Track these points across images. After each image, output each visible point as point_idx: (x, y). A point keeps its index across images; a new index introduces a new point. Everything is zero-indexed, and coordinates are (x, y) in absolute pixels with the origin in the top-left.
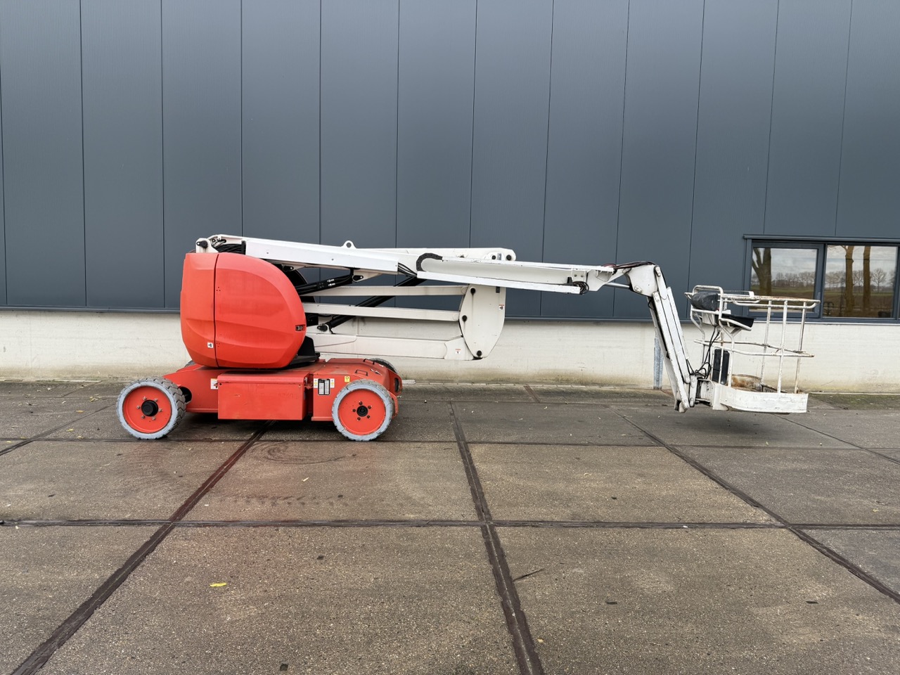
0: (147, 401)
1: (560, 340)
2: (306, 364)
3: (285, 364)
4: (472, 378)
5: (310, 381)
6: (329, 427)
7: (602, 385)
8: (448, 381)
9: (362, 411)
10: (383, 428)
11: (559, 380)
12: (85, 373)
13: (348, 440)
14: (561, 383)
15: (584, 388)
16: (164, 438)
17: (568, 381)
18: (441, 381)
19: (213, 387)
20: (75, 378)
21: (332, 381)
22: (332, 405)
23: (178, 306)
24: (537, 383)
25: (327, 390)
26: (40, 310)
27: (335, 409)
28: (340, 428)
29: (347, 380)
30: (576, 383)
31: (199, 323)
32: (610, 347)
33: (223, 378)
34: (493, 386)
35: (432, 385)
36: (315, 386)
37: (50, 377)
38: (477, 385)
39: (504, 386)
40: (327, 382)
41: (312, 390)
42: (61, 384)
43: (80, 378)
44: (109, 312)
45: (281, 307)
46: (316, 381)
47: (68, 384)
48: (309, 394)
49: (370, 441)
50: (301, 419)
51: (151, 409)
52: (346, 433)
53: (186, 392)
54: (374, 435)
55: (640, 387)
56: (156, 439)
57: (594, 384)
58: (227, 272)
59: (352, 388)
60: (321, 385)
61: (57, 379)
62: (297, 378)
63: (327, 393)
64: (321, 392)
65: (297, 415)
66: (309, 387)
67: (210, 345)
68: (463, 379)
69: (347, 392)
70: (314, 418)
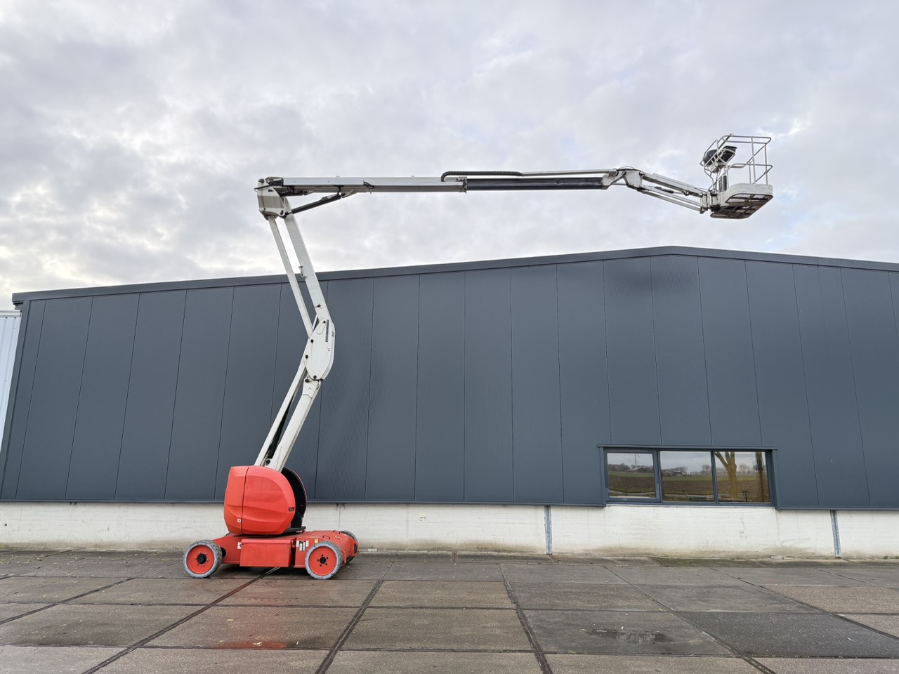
0: (200, 555)
1: (479, 518)
2: (295, 533)
3: (281, 532)
4: (418, 547)
5: (295, 543)
6: (303, 573)
7: (510, 552)
8: (401, 549)
9: (323, 560)
10: (334, 572)
11: (480, 548)
12: (157, 545)
13: (313, 578)
14: (481, 551)
15: (495, 553)
16: (208, 577)
17: (486, 549)
18: (396, 549)
19: (239, 548)
20: (151, 549)
21: (307, 542)
22: (305, 556)
23: (223, 498)
24: (464, 550)
25: (304, 548)
26: (134, 503)
27: (307, 559)
28: (309, 571)
29: (316, 541)
30: (491, 550)
31: (234, 507)
32: (514, 523)
33: (244, 541)
34: (432, 552)
35: (389, 552)
36: (297, 546)
37: (135, 549)
38: (421, 552)
39: (440, 552)
40: (304, 543)
41: (295, 548)
42: (142, 552)
43: (154, 549)
44: (179, 503)
45: (281, 497)
46: (298, 542)
47: (146, 553)
48: (293, 550)
49: (327, 579)
50: (287, 566)
51: (202, 559)
52: (313, 575)
53: (223, 550)
54: (329, 576)
55: (536, 553)
56: (204, 578)
57: (504, 551)
58: (252, 478)
59: (317, 546)
60: (301, 545)
61: (139, 550)
62: (287, 541)
63: (304, 550)
64: (301, 550)
65: (286, 564)
66: (293, 546)
67: (239, 521)
68: (412, 547)
69: (314, 548)
70: (296, 566)
